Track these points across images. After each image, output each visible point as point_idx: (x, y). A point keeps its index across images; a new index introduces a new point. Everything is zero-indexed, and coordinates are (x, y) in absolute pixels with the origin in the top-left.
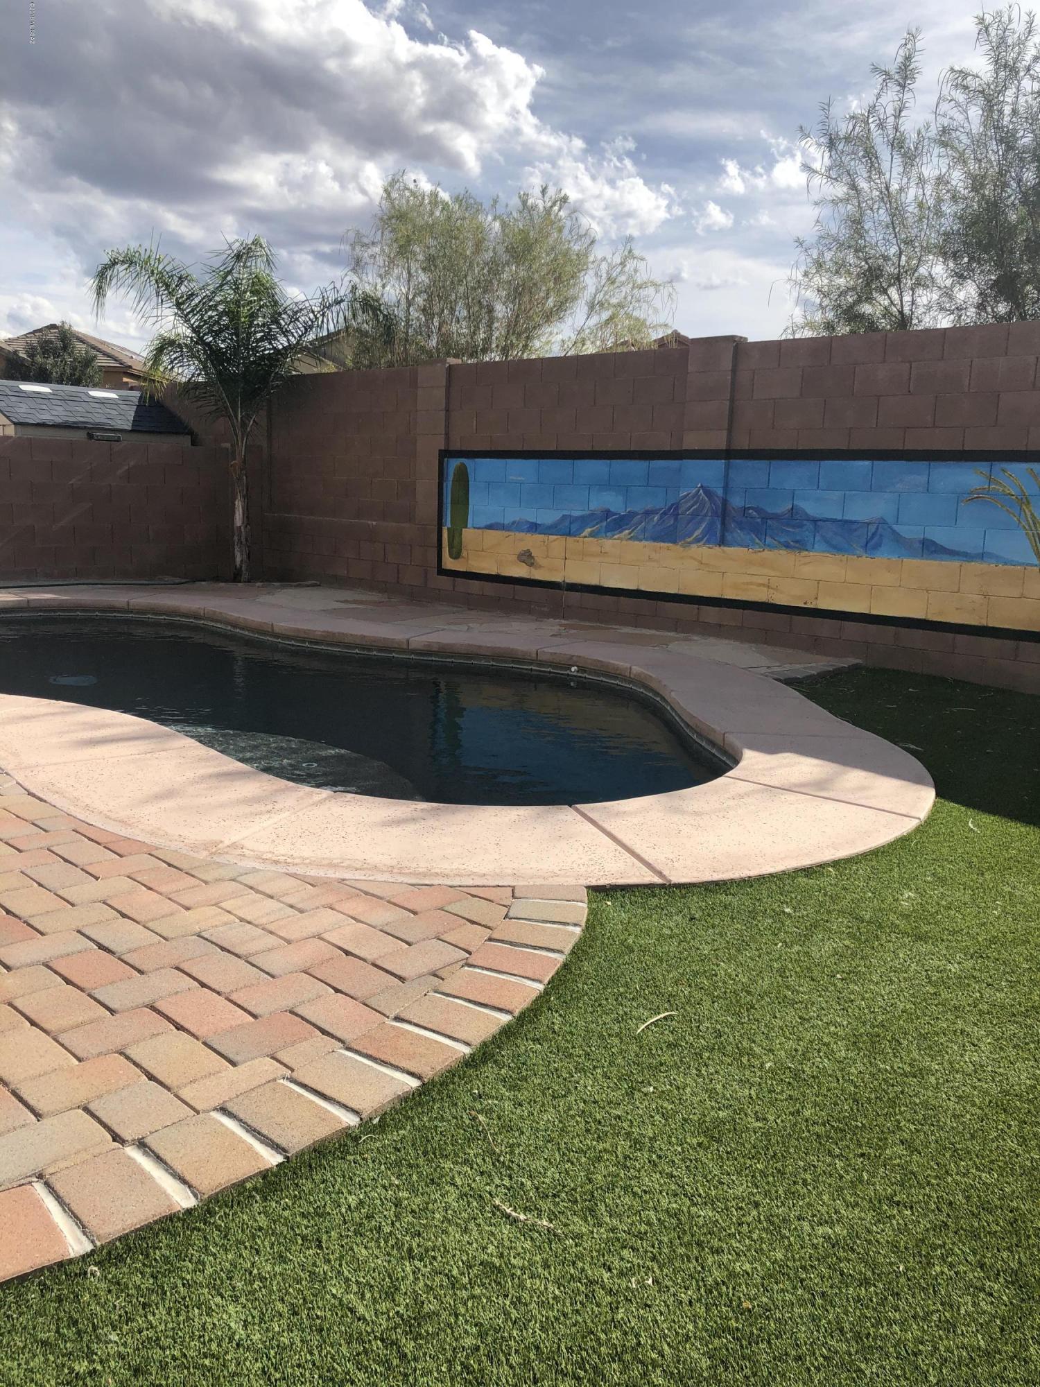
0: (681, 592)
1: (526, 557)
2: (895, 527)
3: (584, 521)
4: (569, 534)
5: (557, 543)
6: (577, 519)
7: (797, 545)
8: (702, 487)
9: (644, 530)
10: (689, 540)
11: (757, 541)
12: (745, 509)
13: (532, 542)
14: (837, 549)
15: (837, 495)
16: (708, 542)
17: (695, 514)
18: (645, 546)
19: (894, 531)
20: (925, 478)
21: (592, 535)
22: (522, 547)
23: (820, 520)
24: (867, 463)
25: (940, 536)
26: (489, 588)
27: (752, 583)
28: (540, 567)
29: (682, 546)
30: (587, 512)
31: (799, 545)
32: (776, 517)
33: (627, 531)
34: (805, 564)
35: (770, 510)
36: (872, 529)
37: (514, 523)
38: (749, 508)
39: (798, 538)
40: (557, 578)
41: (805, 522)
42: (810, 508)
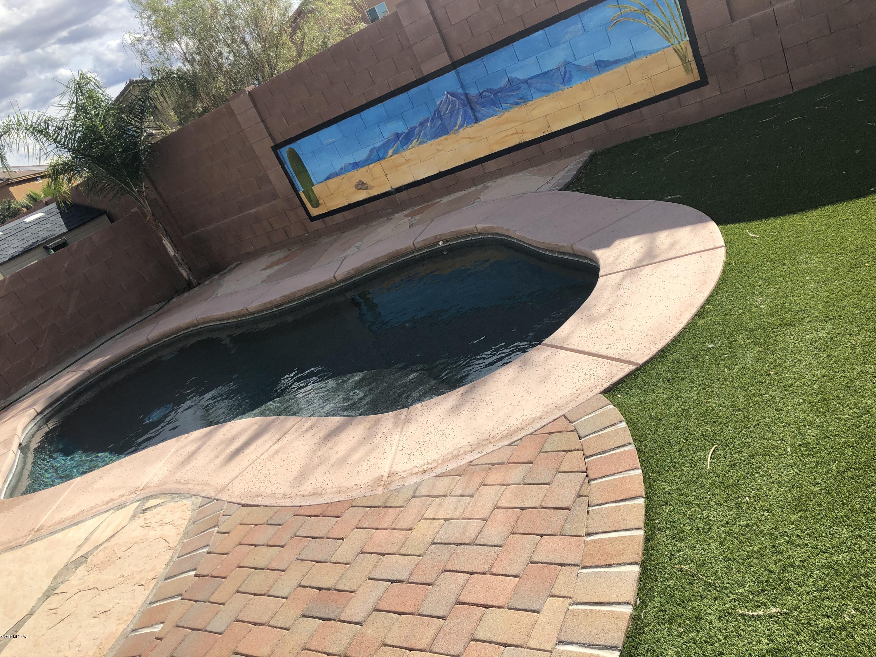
0: (467, 162)
1: (361, 186)
2: (575, 63)
3: (386, 146)
4: (380, 159)
5: (376, 168)
6: (379, 148)
7: (523, 101)
8: (448, 93)
9: (425, 135)
10: (456, 128)
11: (497, 109)
12: (481, 94)
13: (359, 174)
14: (547, 92)
15: (533, 59)
16: (468, 124)
17: (452, 112)
18: (431, 145)
19: (575, 65)
20: (580, 25)
21: (395, 153)
22: (355, 181)
23: (530, 79)
24: (541, 32)
25: (605, 55)
26: (347, 214)
27: (507, 136)
28: (373, 187)
29: (454, 133)
30: (385, 140)
31: (523, 100)
32: (501, 90)
33: (415, 141)
34: (533, 110)
35: (496, 87)
36: (562, 70)
37: (342, 169)
38: (483, 92)
39: (521, 96)
40: (387, 188)
41: (521, 85)
42: (520, 75)
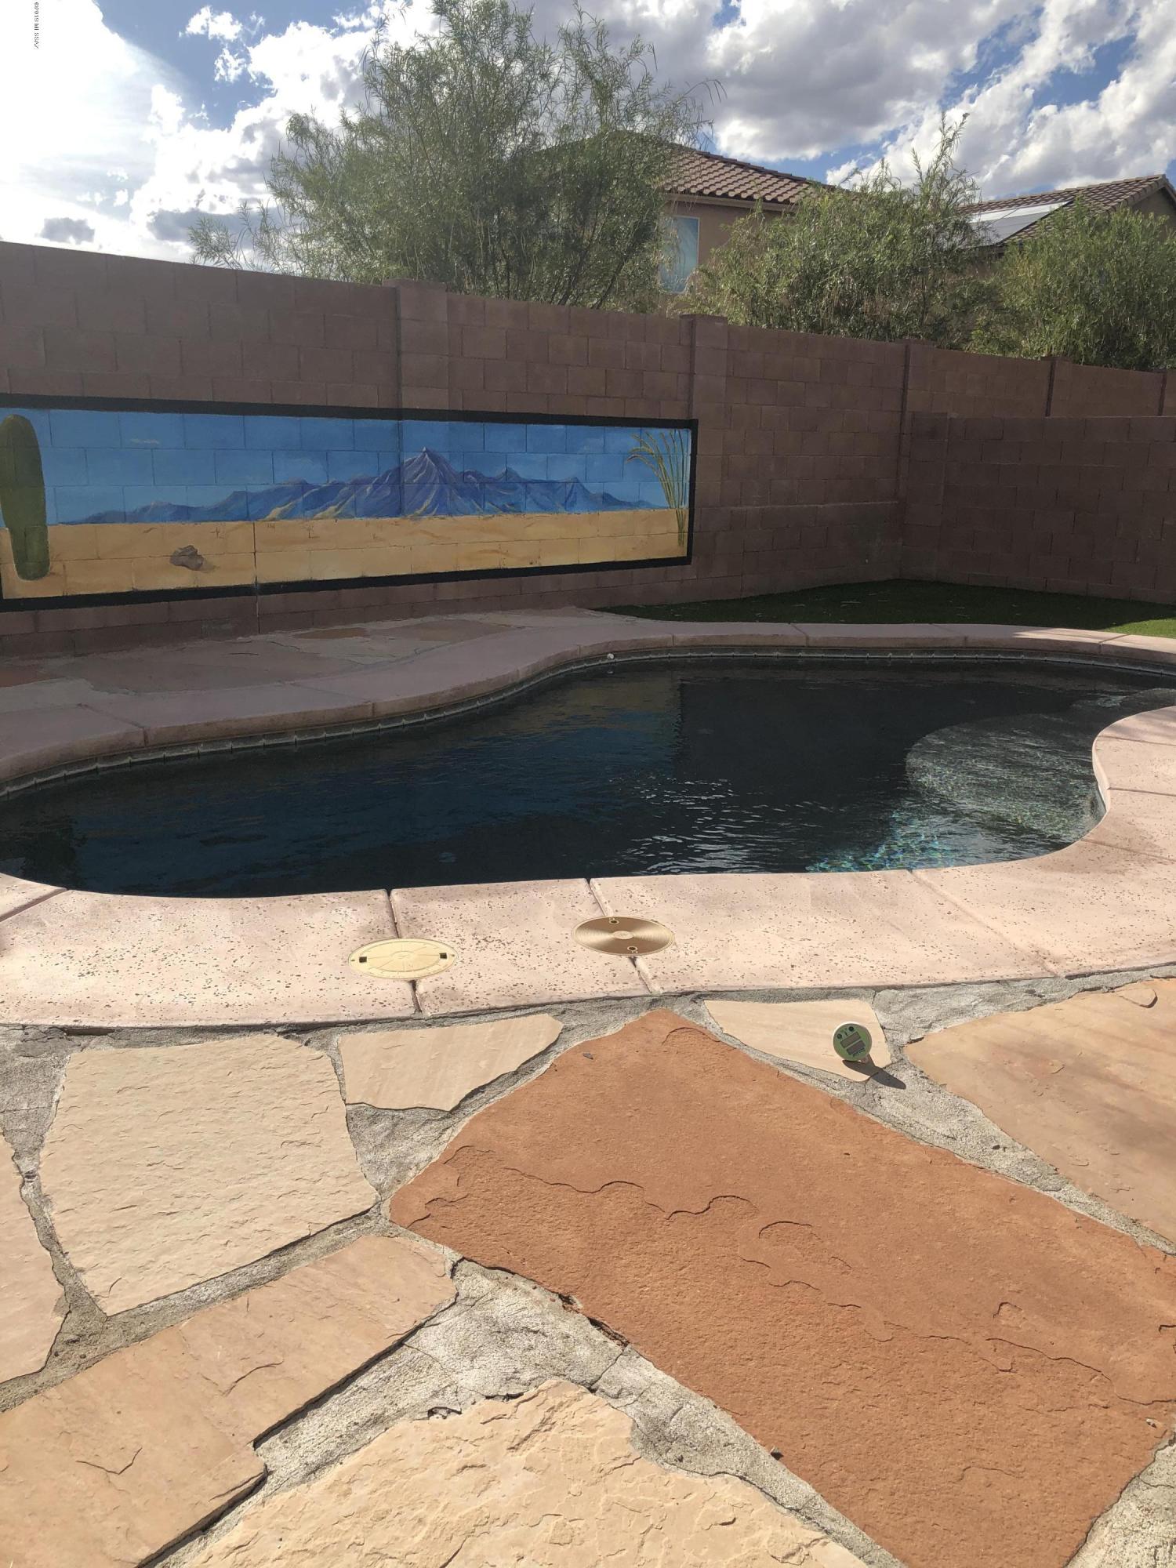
0: (414, 572)
2: (585, 485)
7: (513, 508)
8: (427, 451)
10: (418, 512)
11: (478, 507)
12: (464, 474)
14: (544, 508)
15: (542, 457)
16: (439, 512)
17: (422, 483)
18: (368, 524)
19: (584, 488)
20: (602, 441)
22: (176, 545)
23: (530, 482)
24: (562, 427)
25: (616, 490)
26: (116, 615)
27: (485, 551)
28: (213, 568)
29: (411, 519)
32: (492, 481)
34: (529, 526)
35: (487, 474)
36: (569, 487)
38: (468, 473)
39: (513, 501)
41: (518, 485)
42: (523, 471)
